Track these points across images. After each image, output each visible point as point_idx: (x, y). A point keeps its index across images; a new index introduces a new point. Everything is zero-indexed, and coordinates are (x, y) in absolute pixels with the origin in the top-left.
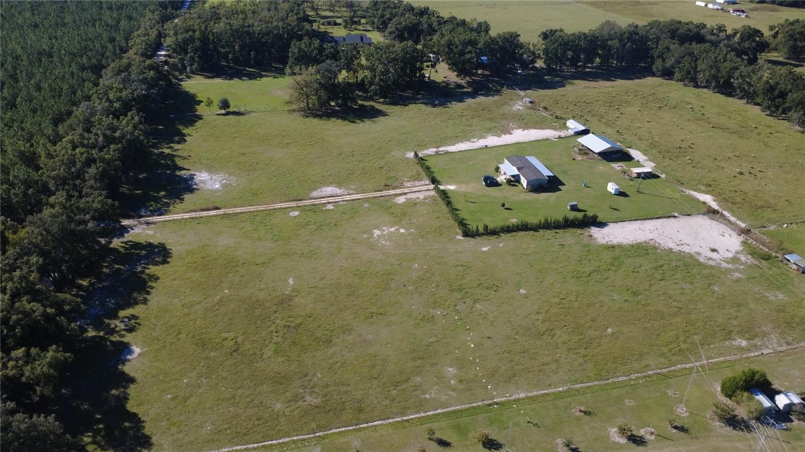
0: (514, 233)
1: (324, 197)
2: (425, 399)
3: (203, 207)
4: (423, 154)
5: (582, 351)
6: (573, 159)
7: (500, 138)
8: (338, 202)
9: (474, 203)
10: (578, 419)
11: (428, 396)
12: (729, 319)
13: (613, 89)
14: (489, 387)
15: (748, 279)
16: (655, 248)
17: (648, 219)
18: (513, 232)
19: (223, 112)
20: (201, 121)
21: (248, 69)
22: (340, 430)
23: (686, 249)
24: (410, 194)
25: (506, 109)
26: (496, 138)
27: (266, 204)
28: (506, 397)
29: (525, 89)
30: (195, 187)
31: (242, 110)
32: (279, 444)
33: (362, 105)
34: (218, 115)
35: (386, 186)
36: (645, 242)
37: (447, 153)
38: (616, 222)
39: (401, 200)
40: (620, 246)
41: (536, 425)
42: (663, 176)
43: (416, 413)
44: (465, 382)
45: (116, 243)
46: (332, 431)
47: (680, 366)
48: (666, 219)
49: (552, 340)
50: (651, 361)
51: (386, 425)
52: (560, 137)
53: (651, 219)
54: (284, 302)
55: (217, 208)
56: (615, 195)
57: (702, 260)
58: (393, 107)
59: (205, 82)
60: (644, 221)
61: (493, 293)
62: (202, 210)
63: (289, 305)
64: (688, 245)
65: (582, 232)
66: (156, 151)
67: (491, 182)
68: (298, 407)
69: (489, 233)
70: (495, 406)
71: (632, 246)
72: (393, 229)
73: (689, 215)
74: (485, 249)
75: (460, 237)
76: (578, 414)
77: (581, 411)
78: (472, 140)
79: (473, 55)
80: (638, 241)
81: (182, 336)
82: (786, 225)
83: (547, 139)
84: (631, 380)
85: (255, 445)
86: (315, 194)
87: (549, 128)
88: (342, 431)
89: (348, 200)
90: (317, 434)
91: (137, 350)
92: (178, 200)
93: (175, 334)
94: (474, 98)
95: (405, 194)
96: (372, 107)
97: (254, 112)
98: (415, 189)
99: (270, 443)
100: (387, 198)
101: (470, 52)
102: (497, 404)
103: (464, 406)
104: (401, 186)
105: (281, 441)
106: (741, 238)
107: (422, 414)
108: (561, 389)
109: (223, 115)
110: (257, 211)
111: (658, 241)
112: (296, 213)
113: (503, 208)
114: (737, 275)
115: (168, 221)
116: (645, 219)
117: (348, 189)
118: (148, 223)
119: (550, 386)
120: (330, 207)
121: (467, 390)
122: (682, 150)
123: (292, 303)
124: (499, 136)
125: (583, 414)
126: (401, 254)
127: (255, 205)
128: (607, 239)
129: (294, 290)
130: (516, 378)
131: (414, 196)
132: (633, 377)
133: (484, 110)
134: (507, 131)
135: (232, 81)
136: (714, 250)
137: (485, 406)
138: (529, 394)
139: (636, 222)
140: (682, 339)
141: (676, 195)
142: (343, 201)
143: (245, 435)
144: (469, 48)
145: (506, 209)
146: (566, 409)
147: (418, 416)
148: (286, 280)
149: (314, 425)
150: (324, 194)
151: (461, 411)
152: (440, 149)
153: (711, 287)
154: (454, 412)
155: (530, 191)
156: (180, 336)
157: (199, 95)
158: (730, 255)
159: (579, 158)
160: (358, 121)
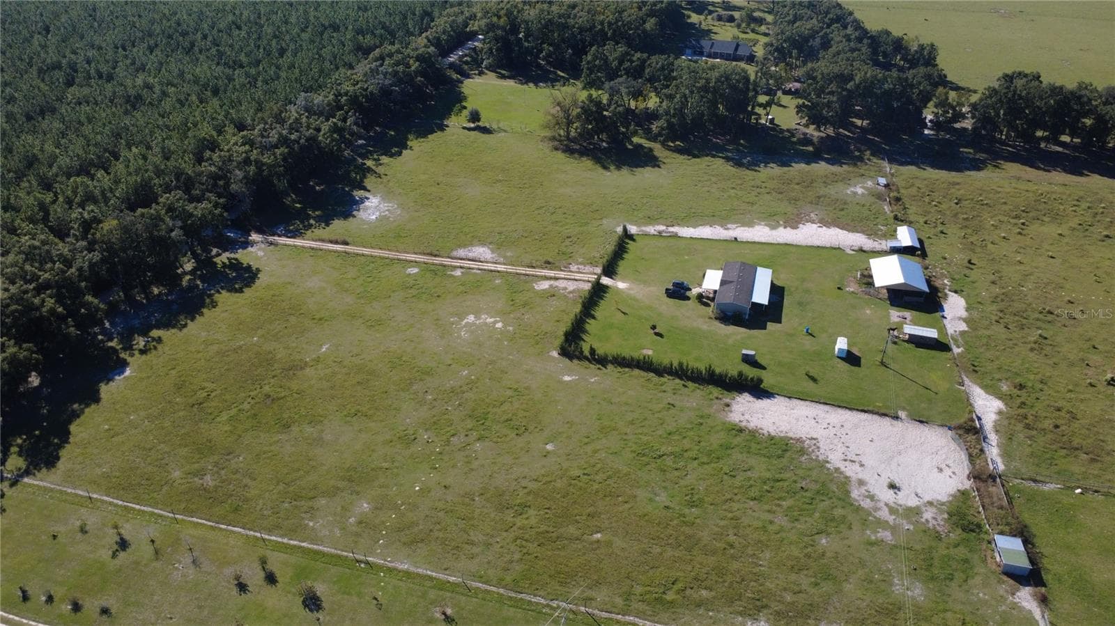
0: (627, 370)
1: (464, 259)
2: (307, 525)
3: (333, 238)
4: (643, 231)
5: (532, 547)
6: (839, 288)
7: (774, 232)
8: (473, 269)
9: (624, 313)
10: (431, 620)
11: (311, 524)
12: (785, 589)
13: (1062, 189)
14: (381, 541)
15: (895, 546)
16: (802, 451)
17: (846, 408)
18: (626, 367)
19: (472, 125)
20: (439, 133)
21: (559, 72)
22: (200, 521)
23: (851, 471)
24: (561, 281)
25: (833, 191)
26: (767, 229)
27: (398, 251)
28: (385, 560)
29: (902, 164)
30: (355, 213)
31: (495, 126)
32: (139, 511)
33: (641, 146)
34: (464, 128)
35: (549, 263)
36: (799, 440)
37: (675, 236)
38: (790, 398)
39: (545, 285)
40: (754, 434)
41: (379, 606)
42: (956, 350)
43: (282, 536)
44: (364, 525)
45: (225, 257)
46: (191, 519)
47: (632, 618)
48: (876, 417)
49: (512, 519)
50: (601, 595)
51: (243, 535)
52: (861, 250)
53: (851, 409)
54: (294, 368)
55: (346, 243)
56: (838, 357)
57: (855, 494)
58: (678, 155)
59: (494, 82)
60: (836, 408)
61: (513, 435)
62: (331, 242)
63: (294, 374)
64: (862, 465)
65: (720, 396)
66: (361, 161)
67: (678, 292)
68: (190, 483)
69: (595, 360)
70: (362, 565)
71: (772, 438)
72: (490, 320)
73: (921, 422)
74: (567, 378)
75: (555, 354)
76: (438, 615)
77: (444, 614)
78: (729, 226)
79: (835, 99)
80: (791, 435)
81: (173, 372)
82: (1079, 491)
83: (839, 248)
84: (548, 605)
85: (120, 503)
86: (461, 252)
87: (863, 232)
88: (201, 524)
89: (485, 270)
90: (177, 516)
91: (128, 372)
92: (323, 225)
93: (169, 368)
94: (808, 163)
95: (556, 279)
96: (651, 150)
97: (505, 131)
98: (578, 276)
99: (134, 506)
100: (531, 278)
101: (832, 93)
102: (367, 563)
103: (333, 550)
104: (566, 268)
105: (142, 508)
106: (968, 484)
107: (285, 541)
108: (452, 579)
109: (469, 129)
110: (380, 257)
111: (821, 445)
112: (415, 270)
113: (652, 332)
114: (886, 535)
115: (289, 245)
116: (839, 407)
117: (499, 255)
118: (271, 244)
119: (446, 569)
120: (458, 273)
121: (357, 535)
122: (1050, 318)
123: (299, 373)
124: (773, 228)
125: (443, 617)
126: (465, 353)
127: (385, 250)
128: (747, 416)
129: (318, 360)
130: (419, 545)
131: (561, 284)
132: (554, 604)
133: (798, 184)
134: (793, 223)
135: (525, 87)
136: (892, 486)
137: (352, 560)
138: (412, 569)
139: (822, 407)
140: (679, 585)
141: (942, 386)
142: (479, 269)
143: (123, 489)
144: (833, 87)
145: (657, 334)
146: (431, 604)
147: (279, 540)
148: (321, 346)
149: (183, 506)
150: (471, 255)
151: (324, 554)
152: (671, 229)
153: (816, 537)
154: (317, 552)
155: (716, 318)
156: (172, 371)
157: (469, 99)
158: (913, 502)
159: (852, 288)
160: (612, 168)
